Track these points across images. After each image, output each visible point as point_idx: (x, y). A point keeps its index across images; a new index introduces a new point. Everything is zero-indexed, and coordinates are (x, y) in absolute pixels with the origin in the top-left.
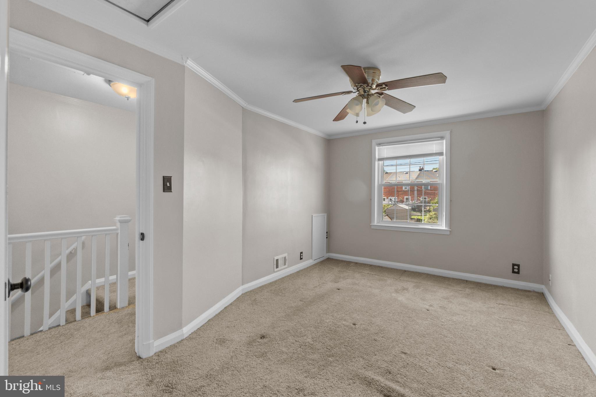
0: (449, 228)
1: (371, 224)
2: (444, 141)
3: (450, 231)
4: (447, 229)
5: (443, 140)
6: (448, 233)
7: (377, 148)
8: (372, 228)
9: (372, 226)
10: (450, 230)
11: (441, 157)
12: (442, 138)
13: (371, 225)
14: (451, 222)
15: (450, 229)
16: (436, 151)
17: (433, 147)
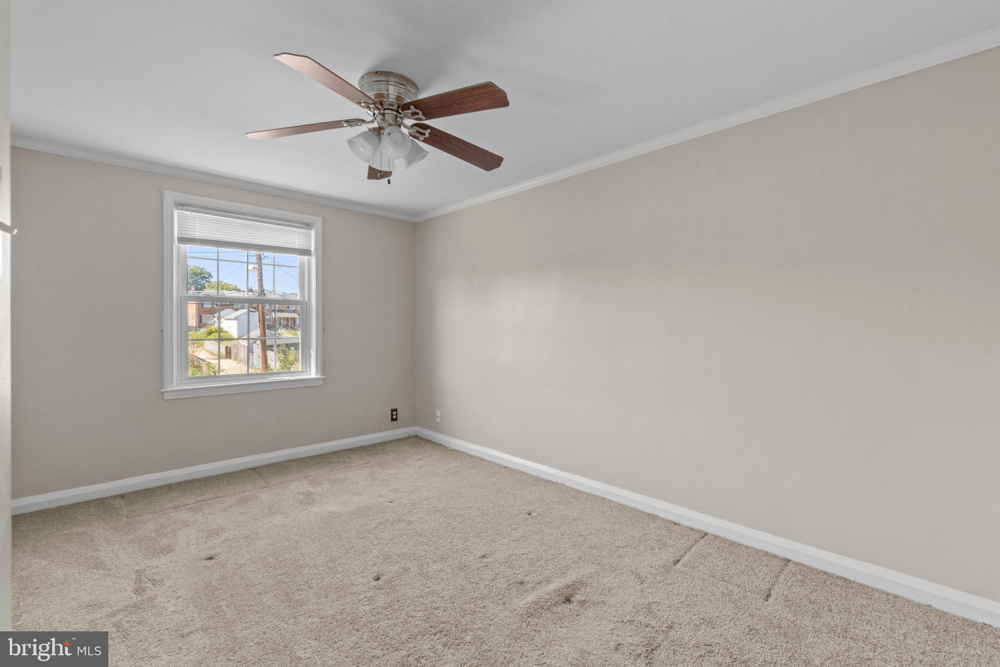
0: (322, 374)
1: (163, 388)
2: (313, 233)
3: (323, 379)
4: (318, 376)
5: (311, 230)
6: (320, 383)
7: (176, 212)
8: (166, 398)
9: (165, 394)
10: (325, 377)
11: (306, 258)
12: (308, 226)
13: (163, 393)
14: (324, 364)
15: (323, 376)
16: (299, 246)
17: (293, 237)
